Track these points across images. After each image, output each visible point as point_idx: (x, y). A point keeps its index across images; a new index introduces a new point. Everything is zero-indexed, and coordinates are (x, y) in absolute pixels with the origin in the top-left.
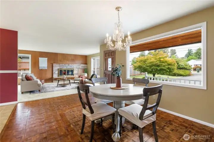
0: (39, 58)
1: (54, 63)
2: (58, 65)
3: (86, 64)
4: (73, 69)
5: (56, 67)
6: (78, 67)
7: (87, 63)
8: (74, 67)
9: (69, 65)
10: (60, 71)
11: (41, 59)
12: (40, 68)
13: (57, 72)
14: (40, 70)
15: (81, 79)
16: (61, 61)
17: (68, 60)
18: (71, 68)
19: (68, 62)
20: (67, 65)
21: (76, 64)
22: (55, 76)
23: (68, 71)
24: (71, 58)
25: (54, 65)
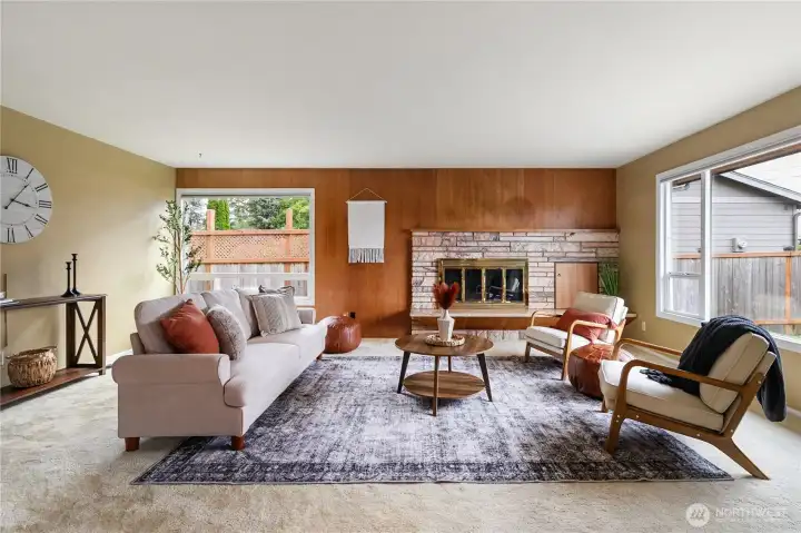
0: (349, 202)
1: (418, 227)
2: (438, 240)
3: (612, 227)
4: (523, 264)
5: (428, 253)
6: (557, 247)
7: (619, 222)
8: (531, 248)
9: (497, 240)
10: (448, 271)
11: (355, 208)
12: (353, 259)
13: (430, 281)
14: (352, 264)
15: (578, 342)
16: (451, 214)
17: (490, 207)
18: (513, 255)
19: (489, 219)
20: (487, 236)
21: (541, 227)
22: (424, 304)
23: (495, 276)
24: (507, 196)
25: (418, 237)
